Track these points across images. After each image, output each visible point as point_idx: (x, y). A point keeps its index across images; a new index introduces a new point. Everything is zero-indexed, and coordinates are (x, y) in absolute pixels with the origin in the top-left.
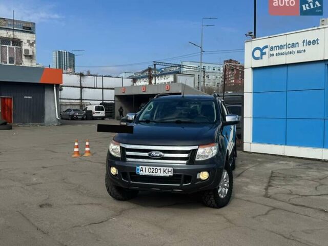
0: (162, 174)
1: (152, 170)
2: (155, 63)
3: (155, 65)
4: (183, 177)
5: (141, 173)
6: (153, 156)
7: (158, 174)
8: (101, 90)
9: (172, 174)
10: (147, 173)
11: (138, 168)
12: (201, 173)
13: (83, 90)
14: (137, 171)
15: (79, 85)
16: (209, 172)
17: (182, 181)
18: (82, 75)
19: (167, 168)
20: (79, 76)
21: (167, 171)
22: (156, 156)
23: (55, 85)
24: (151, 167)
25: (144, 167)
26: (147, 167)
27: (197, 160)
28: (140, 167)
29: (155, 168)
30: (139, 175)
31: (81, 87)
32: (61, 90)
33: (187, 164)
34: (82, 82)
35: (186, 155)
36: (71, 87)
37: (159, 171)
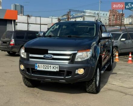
0: (52, 70)
1: (45, 67)
2: (70, 10)
3: (70, 11)
4: (65, 72)
5: (38, 69)
6: (46, 57)
7: (49, 70)
8: (40, 25)
9: (58, 70)
10: (42, 69)
11: (36, 65)
12: (79, 69)
13: (29, 25)
14: (36, 67)
15: (27, 22)
16: (84, 69)
17: (65, 75)
18: (28, 16)
19: (55, 66)
20: (27, 17)
21: (55, 68)
22: (49, 58)
23: (13, 21)
24: (45, 65)
25: (40, 65)
26: (42, 65)
27: (76, 60)
28: (38, 64)
29: (47, 65)
30: (37, 70)
31: (28, 23)
32: (17, 25)
33: (69, 63)
34: (28, 21)
35: (68, 57)
36: (22, 23)
37: (50, 68)
